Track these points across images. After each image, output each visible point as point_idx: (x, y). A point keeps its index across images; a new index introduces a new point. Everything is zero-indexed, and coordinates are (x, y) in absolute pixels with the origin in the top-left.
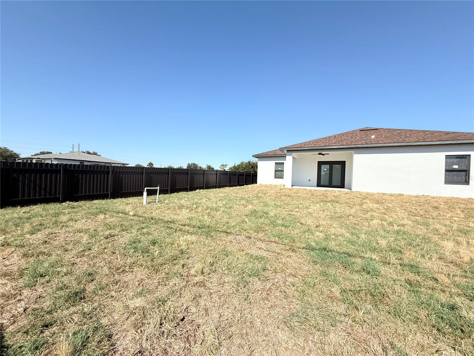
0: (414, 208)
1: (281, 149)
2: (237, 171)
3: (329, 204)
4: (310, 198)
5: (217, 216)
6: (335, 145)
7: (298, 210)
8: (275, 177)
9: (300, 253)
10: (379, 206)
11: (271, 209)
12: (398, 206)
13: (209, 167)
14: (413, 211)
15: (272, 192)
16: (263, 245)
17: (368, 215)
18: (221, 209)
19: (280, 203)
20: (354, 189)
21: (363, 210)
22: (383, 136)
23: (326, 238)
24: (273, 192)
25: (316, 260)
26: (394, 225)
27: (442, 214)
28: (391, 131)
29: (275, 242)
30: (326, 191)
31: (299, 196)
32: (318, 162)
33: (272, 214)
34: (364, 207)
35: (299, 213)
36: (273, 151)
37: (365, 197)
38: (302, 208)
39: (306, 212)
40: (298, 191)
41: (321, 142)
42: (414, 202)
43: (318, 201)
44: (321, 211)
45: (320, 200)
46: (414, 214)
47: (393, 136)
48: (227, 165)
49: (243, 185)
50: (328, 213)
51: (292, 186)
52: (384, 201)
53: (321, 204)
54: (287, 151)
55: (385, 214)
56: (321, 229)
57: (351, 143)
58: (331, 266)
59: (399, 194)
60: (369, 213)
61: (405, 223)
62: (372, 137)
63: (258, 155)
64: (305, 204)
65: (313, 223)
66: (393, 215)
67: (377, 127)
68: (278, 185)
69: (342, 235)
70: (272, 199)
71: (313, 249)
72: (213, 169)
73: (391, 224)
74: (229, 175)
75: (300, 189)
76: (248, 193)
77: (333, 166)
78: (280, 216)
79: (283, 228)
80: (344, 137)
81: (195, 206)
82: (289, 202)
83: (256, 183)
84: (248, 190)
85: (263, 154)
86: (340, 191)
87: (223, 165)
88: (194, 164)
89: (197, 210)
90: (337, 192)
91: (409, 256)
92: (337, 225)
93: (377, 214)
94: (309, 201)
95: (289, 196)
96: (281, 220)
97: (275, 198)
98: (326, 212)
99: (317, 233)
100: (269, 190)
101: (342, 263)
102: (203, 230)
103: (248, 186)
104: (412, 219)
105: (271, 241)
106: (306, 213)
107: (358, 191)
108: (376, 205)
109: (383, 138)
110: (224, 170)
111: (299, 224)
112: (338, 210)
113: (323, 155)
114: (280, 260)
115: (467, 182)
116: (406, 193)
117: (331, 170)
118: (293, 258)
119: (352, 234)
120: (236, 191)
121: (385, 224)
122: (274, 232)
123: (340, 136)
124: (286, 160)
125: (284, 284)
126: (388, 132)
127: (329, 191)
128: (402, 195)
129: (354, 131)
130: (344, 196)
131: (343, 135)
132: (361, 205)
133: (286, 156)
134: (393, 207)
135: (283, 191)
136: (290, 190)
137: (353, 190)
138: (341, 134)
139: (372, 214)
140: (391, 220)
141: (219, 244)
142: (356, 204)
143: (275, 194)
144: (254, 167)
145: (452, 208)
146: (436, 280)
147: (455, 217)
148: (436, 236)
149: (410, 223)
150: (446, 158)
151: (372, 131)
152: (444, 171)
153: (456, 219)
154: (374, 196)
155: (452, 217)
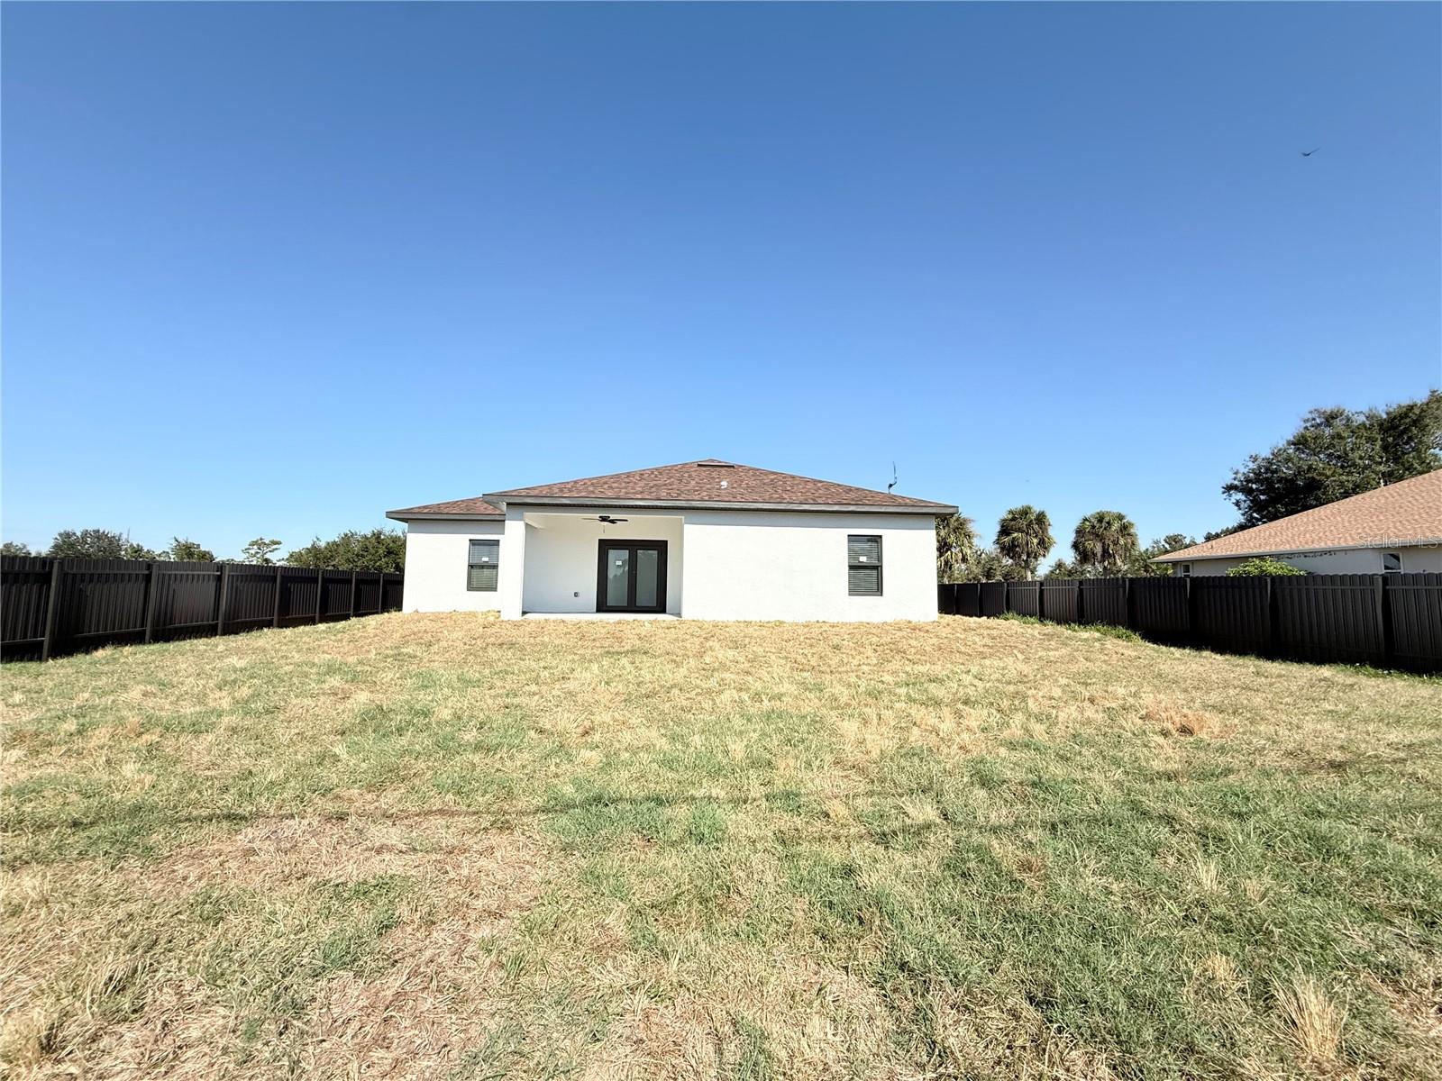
0: (802, 651)
1: (489, 498)
2: (322, 565)
3: (624, 661)
4: (575, 647)
5: (194, 754)
6: (639, 496)
7: (534, 688)
8: (470, 587)
9: (524, 830)
10: (737, 655)
11: (442, 695)
12: (774, 650)
13: (188, 550)
14: (799, 658)
15: (455, 635)
16: (393, 835)
17: (712, 683)
18: (225, 720)
19: (479, 672)
20: (686, 615)
21: (704, 669)
22: (744, 486)
23: (608, 766)
24: (460, 635)
25: (571, 840)
26: (764, 697)
27: (845, 660)
28: (758, 473)
29: (441, 812)
30: (619, 622)
31: (543, 643)
32: (601, 541)
33: (445, 714)
34: (708, 660)
35: (536, 697)
36: (462, 501)
37: (709, 633)
38: (549, 680)
39: (559, 693)
40: (542, 627)
41: (606, 486)
42: (802, 638)
43: (598, 653)
44: (603, 683)
45: (603, 650)
46: (801, 667)
47: (762, 486)
48: (279, 543)
49: (346, 618)
50: (620, 687)
51: (524, 613)
52: (747, 640)
53: (604, 663)
54: (508, 504)
55: (748, 673)
56: (597, 737)
57: (679, 495)
58: (611, 847)
59: (775, 622)
60: (716, 674)
61: (783, 690)
62: (723, 483)
63: (408, 511)
64: (559, 668)
65: (576, 725)
66: (763, 673)
67: (731, 463)
68: (478, 610)
69: (648, 748)
70: (453, 660)
71: (568, 806)
72: (206, 556)
73: (757, 697)
74: (282, 584)
75: (546, 620)
76: (362, 646)
77: (639, 555)
78: (471, 717)
79: (476, 758)
80: (663, 480)
81: (71, 725)
82: (509, 665)
83: (399, 608)
84: (365, 634)
85: (425, 511)
86: (655, 621)
87: (259, 544)
88: (98, 536)
89: (79, 743)
90: (646, 624)
91: (788, 769)
92: (639, 720)
93: (733, 676)
94: (571, 657)
95: (512, 645)
96: (475, 730)
97: (463, 656)
98: (615, 684)
99: (586, 754)
100: (445, 632)
101: (640, 829)
102: (95, 832)
103: (363, 619)
104: (797, 678)
105: (430, 812)
106: (559, 696)
107: (695, 619)
108: (732, 654)
109: (744, 489)
110: (267, 561)
111: (532, 733)
112: (647, 674)
113: (613, 522)
114: (452, 875)
115: (879, 590)
116: (788, 618)
117: (633, 563)
118: (498, 854)
119: (673, 739)
120: (308, 640)
121: (747, 699)
122: (444, 776)
123: (653, 476)
124: (503, 534)
125: (457, 957)
126: (753, 476)
127: (628, 623)
129: (686, 464)
130: (664, 635)
131: (661, 474)
132: (701, 655)
133: (506, 522)
134: (764, 654)
135: (494, 630)
136: (516, 625)
137: (683, 619)
138: (656, 469)
139: (723, 676)
140: (759, 685)
141: (185, 878)
142: (690, 654)
143: (465, 644)
144: (395, 551)
145: (859, 645)
146: (827, 815)
147: (863, 664)
148: (834, 713)
149: (793, 689)
150: (849, 541)
151: (723, 470)
152: (847, 568)
153: (865, 668)
154: (728, 630)
155: (860, 665)
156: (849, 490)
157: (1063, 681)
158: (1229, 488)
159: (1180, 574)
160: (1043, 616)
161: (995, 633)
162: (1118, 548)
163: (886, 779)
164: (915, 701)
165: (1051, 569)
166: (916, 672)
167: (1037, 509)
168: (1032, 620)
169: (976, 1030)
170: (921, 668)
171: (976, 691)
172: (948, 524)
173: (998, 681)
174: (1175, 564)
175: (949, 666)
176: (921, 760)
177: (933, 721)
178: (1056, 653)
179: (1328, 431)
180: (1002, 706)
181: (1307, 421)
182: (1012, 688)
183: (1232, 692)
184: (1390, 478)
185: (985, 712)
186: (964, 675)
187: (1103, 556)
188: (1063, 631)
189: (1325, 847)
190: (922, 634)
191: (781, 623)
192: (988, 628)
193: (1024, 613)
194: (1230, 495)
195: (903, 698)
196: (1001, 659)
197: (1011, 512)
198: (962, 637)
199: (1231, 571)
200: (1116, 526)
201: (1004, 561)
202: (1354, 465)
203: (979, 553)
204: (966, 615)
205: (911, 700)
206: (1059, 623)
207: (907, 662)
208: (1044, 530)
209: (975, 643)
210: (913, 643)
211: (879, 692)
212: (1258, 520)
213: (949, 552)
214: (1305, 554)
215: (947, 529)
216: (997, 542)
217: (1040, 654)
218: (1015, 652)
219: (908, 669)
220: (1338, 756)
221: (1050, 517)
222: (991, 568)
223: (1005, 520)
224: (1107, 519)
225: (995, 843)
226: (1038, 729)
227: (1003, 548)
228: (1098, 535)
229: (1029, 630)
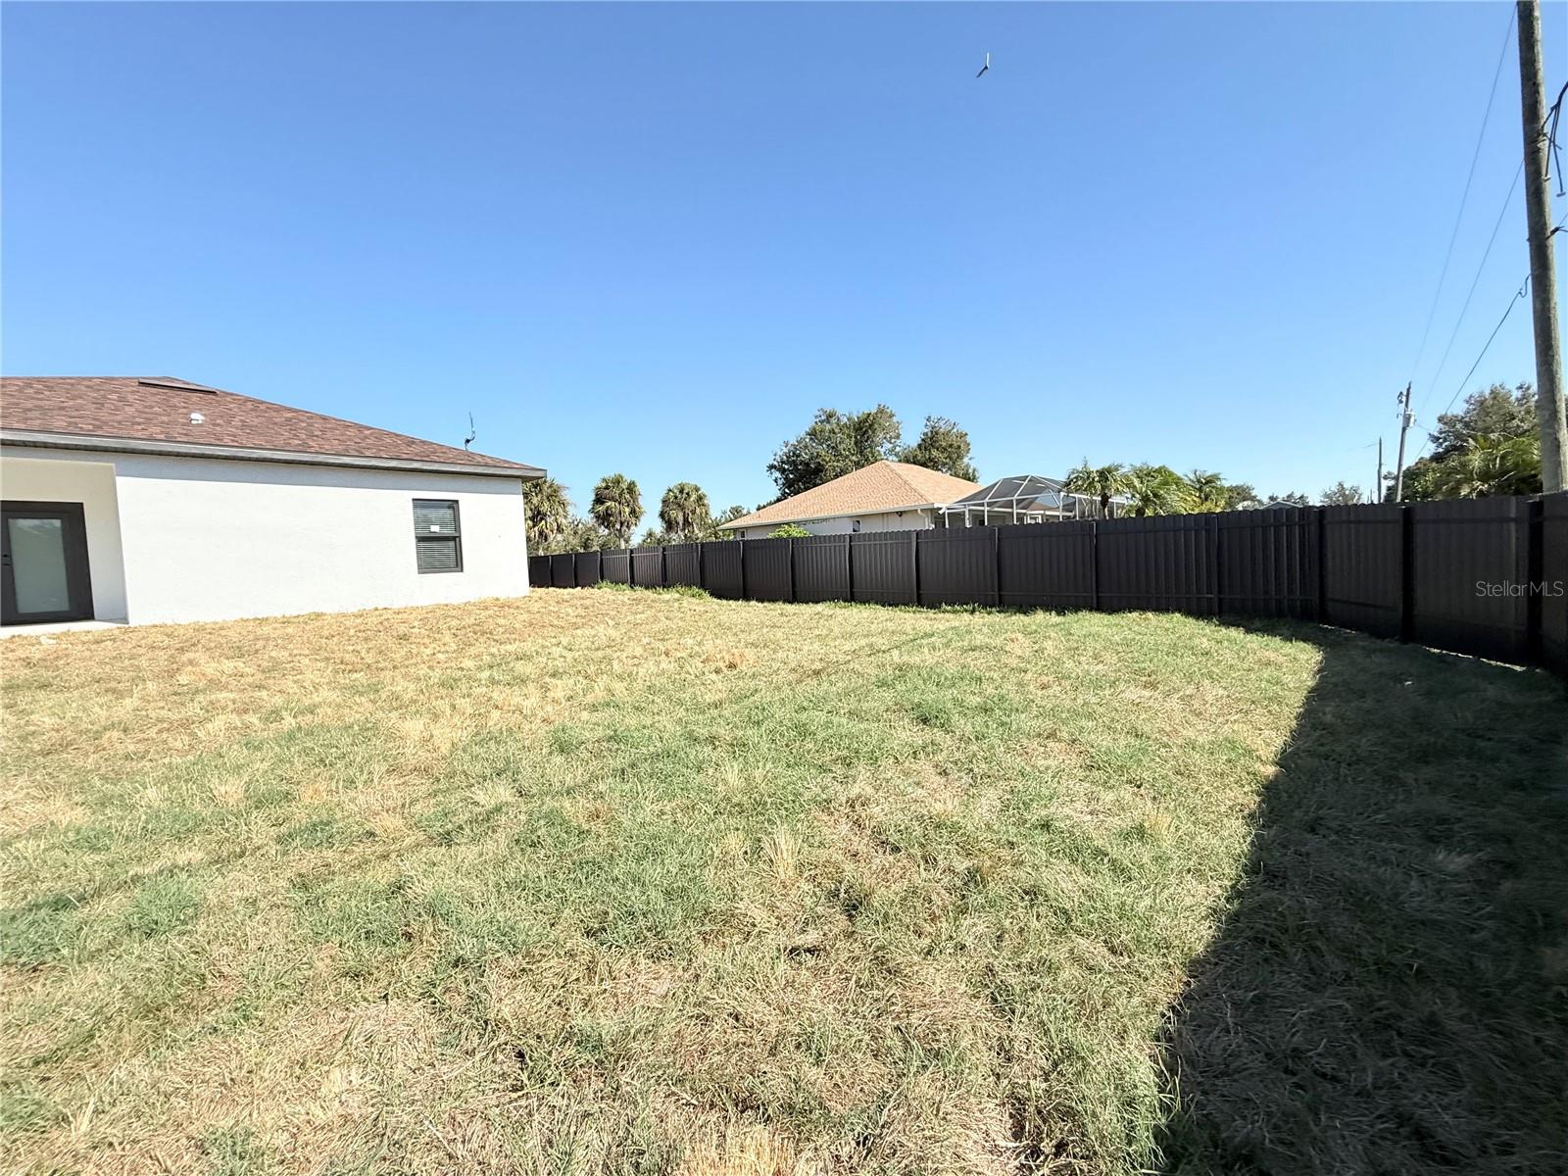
0: (351, 648)
10: (243, 665)
12: (307, 652)
14: (348, 657)
17: (192, 710)
21: (175, 694)
22: (237, 422)
26: (285, 714)
27: (415, 651)
28: (262, 407)
34: (183, 679)
37: (187, 641)
42: (352, 632)
46: (350, 667)
47: (271, 426)
52: (260, 644)
55: (260, 687)
57: (97, 427)
59: (310, 615)
60: (199, 697)
61: (318, 700)
62: (194, 416)
66: (289, 684)
67: (211, 387)
73: (275, 715)
80: (56, 399)
86: (67, 634)
91: (313, 796)
93: (231, 696)
101: (12, 960)
104: (342, 681)
107: (157, 623)
108: (232, 665)
109: (237, 428)
112: (46, 719)
115: (457, 565)
116: (329, 608)
119: (101, 804)
121: (256, 722)
126: (252, 410)
128: (319, 616)
129: (113, 379)
130: (87, 653)
131: (50, 389)
132: (170, 674)
134: (289, 659)
137: (132, 624)
138: (39, 380)
139: (213, 697)
140: (278, 700)
142: (146, 674)
145: (434, 632)
146: (372, 834)
147: (439, 652)
148: (394, 715)
149: (333, 696)
150: (415, 507)
151: (195, 397)
152: (414, 540)
153: (441, 656)
154: (223, 633)
155: (434, 654)
156: (411, 442)
157: (645, 641)
158: (772, 467)
159: (739, 538)
160: (633, 583)
161: (588, 602)
162: (695, 517)
163: (455, 773)
164: (498, 683)
165: (643, 538)
166: (503, 652)
167: (628, 478)
168: (624, 587)
169: (534, 987)
170: (509, 648)
171: (565, 662)
172: (538, 490)
173: (588, 648)
174: (735, 530)
175: (540, 641)
176: (498, 743)
177: (516, 700)
178: (642, 615)
179: (828, 427)
180: (589, 672)
181: (816, 417)
182: (600, 654)
183: (765, 630)
184: (858, 465)
185: (572, 681)
186: (554, 648)
187: (684, 524)
188: (649, 594)
189: (803, 731)
190: (512, 611)
191: (322, 614)
192: (582, 598)
193: (616, 582)
194: (771, 473)
195: (483, 682)
196: (592, 627)
197: (604, 480)
198: (555, 610)
199: (770, 535)
200: (693, 497)
201: (601, 531)
202: (841, 454)
203: (576, 523)
204: (560, 587)
205: (493, 682)
206: (647, 588)
207: (493, 643)
208: (635, 500)
209: (568, 615)
210: (501, 621)
211: (455, 680)
212: (789, 495)
213: (543, 522)
214: (813, 521)
215: (540, 496)
216: (592, 511)
217: (628, 618)
218: (606, 619)
219: (494, 650)
220: (818, 666)
221: (640, 487)
222: (588, 539)
223: (598, 488)
224: (686, 491)
225: (567, 804)
226: (619, 687)
227: (598, 517)
228: (680, 506)
229: (620, 597)
